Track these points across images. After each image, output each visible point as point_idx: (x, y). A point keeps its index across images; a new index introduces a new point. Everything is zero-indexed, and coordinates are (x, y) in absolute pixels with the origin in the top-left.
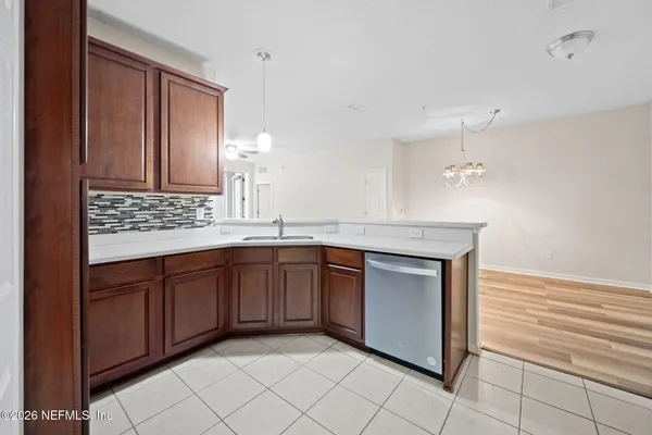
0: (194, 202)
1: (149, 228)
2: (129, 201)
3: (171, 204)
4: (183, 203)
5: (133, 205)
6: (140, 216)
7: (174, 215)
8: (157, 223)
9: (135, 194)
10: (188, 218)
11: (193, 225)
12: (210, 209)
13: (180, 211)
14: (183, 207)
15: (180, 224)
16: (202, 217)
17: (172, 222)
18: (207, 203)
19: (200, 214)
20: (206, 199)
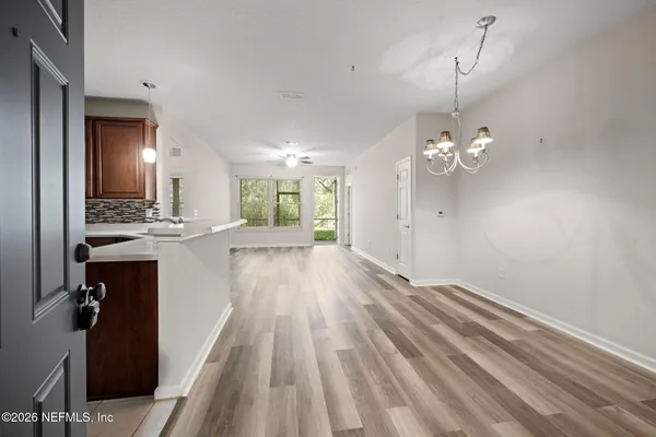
0: (144, 205)
1: (114, 222)
3: (128, 206)
4: (137, 205)
5: (105, 207)
6: (109, 213)
7: (130, 214)
8: (119, 218)
9: (106, 200)
10: (139, 216)
11: (143, 221)
12: (157, 209)
13: (133, 211)
14: (136, 208)
15: (134, 220)
16: (151, 216)
17: (129, 218)
18: (155, 206)
19: (149, 213)
20: (154, 202)
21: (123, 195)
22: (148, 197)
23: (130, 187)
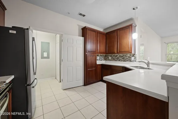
0: (131, 55)
1: (122, 61)
2: (118, 56)
3: (126, 56)
4: (128, 55)
5: (119, 56)
6: (120, 58)
7: (126, 58)
8: (123, 60)
9: (120, 54)
10: (129, 59)
11: (131, 61)
12: (136, 57)
13: (127, 58)
14: (128, 57)
15: (128, 61)
16: (133, 59)
17: (126, 60)
18: (135, 56)
19: (133, 58)
20: (134, 54)
21: (125, 52)
22: (133, 53)
23: (127, 50)
